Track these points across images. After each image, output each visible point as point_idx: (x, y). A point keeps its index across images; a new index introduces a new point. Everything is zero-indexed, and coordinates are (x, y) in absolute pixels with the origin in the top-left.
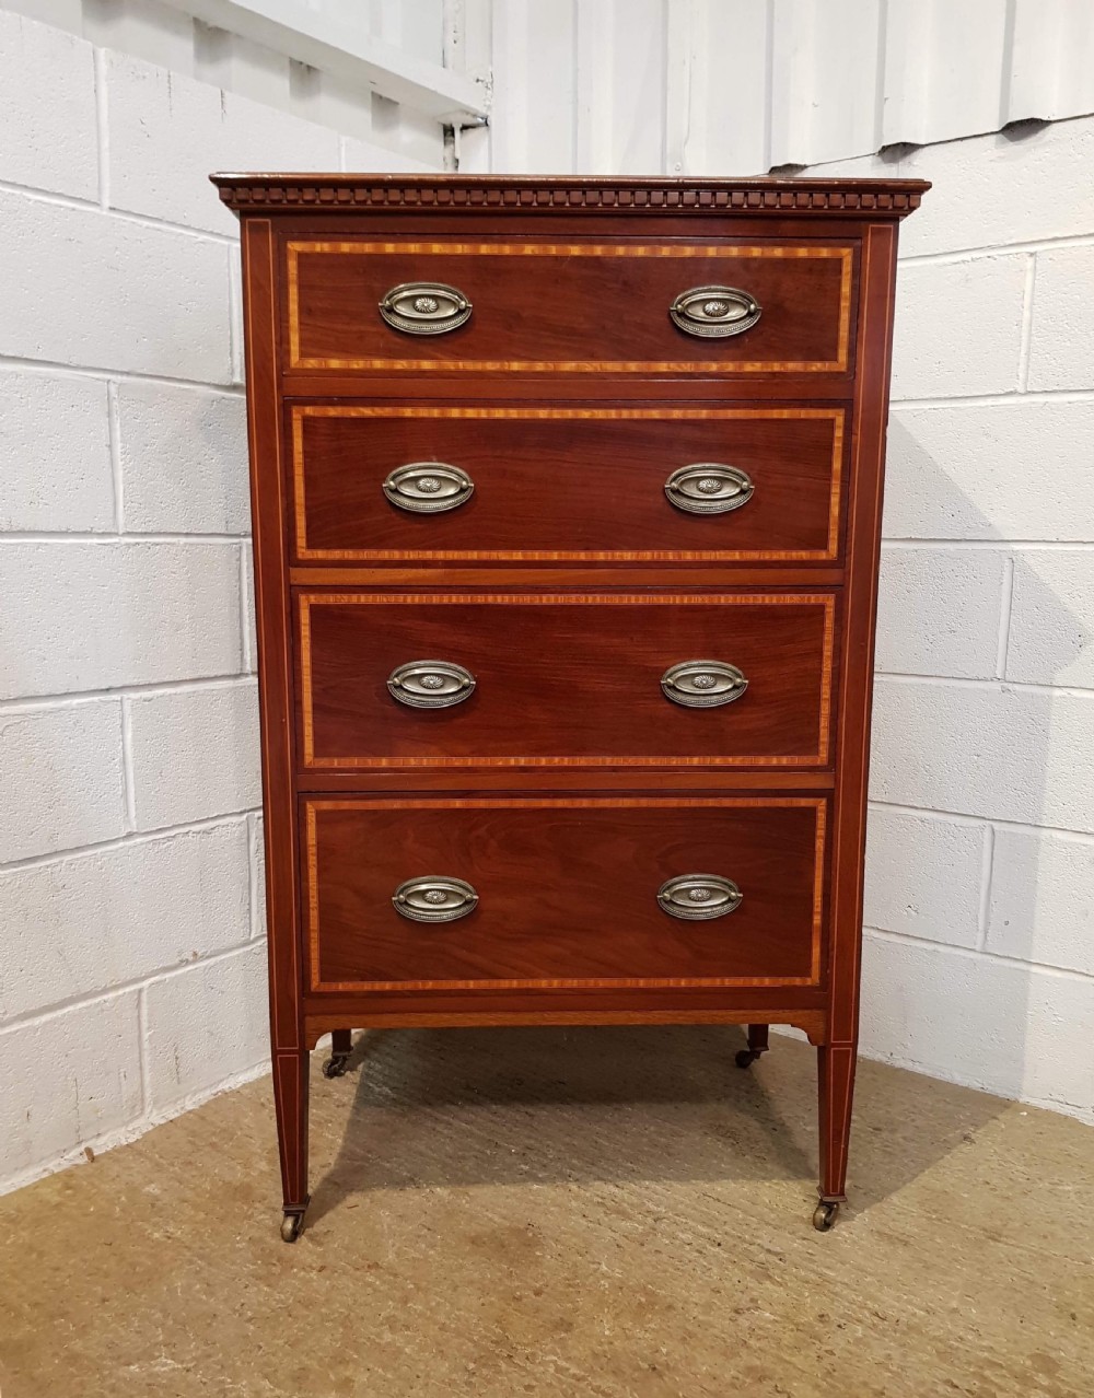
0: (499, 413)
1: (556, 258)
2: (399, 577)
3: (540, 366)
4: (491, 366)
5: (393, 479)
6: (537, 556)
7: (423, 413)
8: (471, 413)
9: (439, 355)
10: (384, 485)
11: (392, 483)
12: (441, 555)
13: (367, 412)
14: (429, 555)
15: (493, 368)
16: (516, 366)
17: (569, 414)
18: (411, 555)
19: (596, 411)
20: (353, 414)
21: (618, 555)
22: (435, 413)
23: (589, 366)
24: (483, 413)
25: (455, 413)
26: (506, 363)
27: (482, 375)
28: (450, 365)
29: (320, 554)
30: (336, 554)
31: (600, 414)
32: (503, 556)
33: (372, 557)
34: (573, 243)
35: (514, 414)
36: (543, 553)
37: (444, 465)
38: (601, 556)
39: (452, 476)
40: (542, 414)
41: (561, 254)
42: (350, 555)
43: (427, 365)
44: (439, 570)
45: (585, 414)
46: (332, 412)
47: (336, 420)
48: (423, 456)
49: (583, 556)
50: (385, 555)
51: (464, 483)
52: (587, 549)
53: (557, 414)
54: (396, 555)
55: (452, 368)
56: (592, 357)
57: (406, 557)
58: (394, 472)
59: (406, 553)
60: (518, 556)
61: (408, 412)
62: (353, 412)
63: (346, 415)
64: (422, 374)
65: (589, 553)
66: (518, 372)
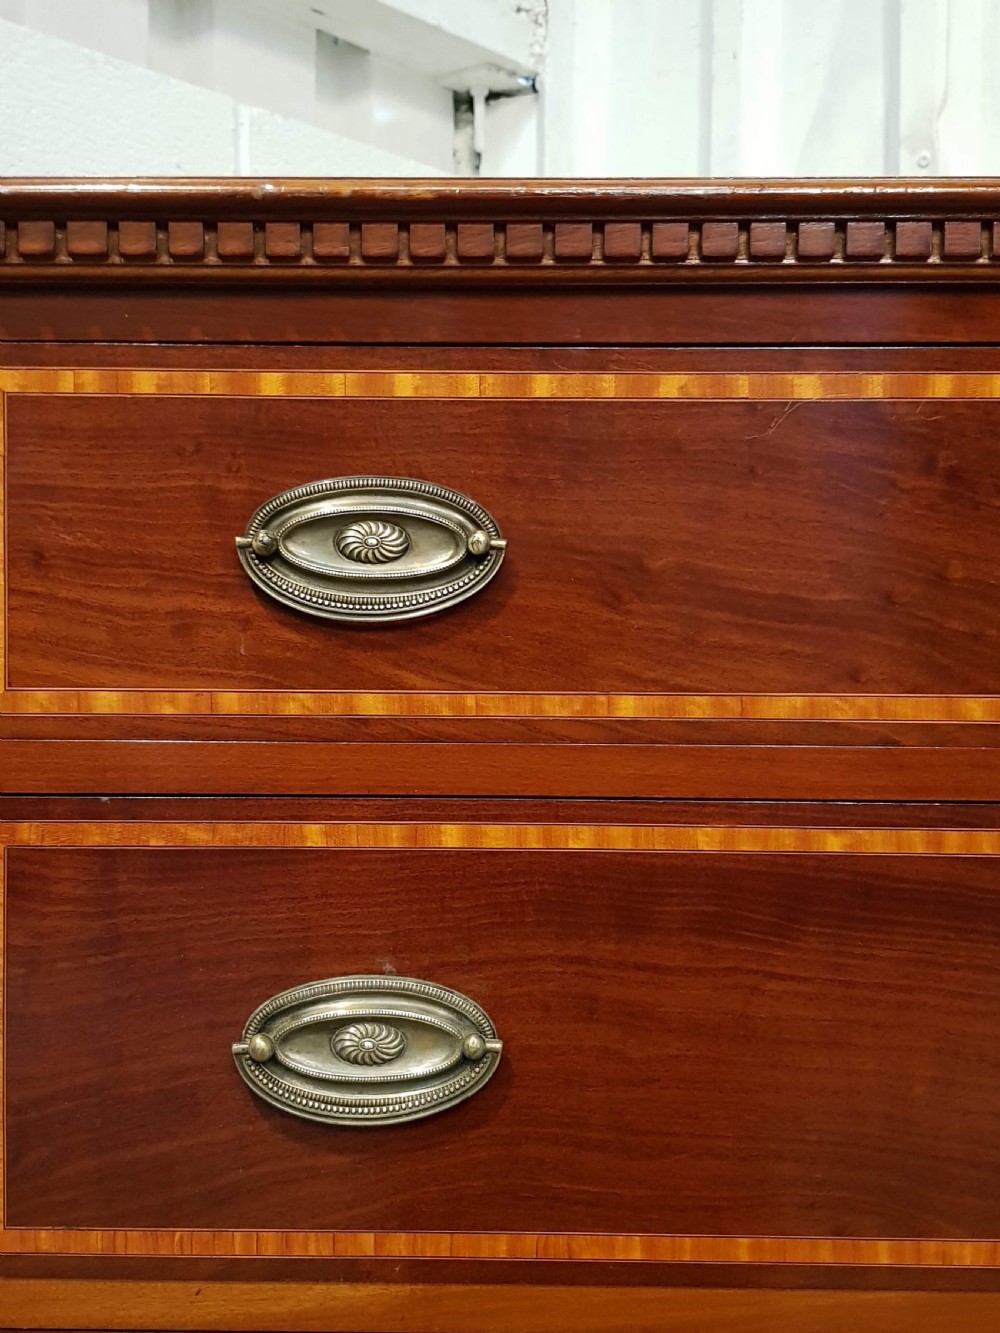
0: (580, 838)
1: (751, 407)
2: (274, 1309)
3: (698, 707)
4: (557, 706)
5: (263, 1029)
6: (687, 1249)
7: (359, 835)
8: (497, 836)
9: (411, 678)
10: (237, 1047)
11: (260, 1043)
12: (400, 1245)
13: (198, 835)
14: (365, 1244)
15: (565, 713)
16: (628, 706)
17: (785, 839)
18: (313, 1245)
19: (864, 834)
20: (156, 842)
21: (932, 1253)
22: (394, 836)
23: (844, 707)
24: (532, 837)
25: (451, 836)
26: (603, 698)
27: (532, 731)
28: (439, 703)
29: (46, 1240)
30: (94, 1242)
31: (877, 842)
32: (588, 1247)
33: (196, 1252)
34: (797, 365)
35: (621, 838)
36: (706, 1241)
37: (411, 983)
38: (882, 1253)
39: (436, 1017)
40: (706, 839)
41: (763, 396)
42: (133, 1242)
43: (372, 704)
44: (394, 1289)
45: (833, 842)
46: (96, 835)
47: (108, 857)
48: (355, 957)
49: (825, 1252)
50: (238, 1243)
51: (473, 1042)
52: (838, 1232)
53: (749, 840)
54: (269, 1244)
55: (446, 712)
56: (855, 680)
57: (297, 1252)
58: (266, 1007)
59: (298, 1237)
60: (632, 1248)
61: (314, 835)
62: (155, 836)
63: (133, 843)
64: (359, 728)
65: (845, 1243)
66: (634, 723)
